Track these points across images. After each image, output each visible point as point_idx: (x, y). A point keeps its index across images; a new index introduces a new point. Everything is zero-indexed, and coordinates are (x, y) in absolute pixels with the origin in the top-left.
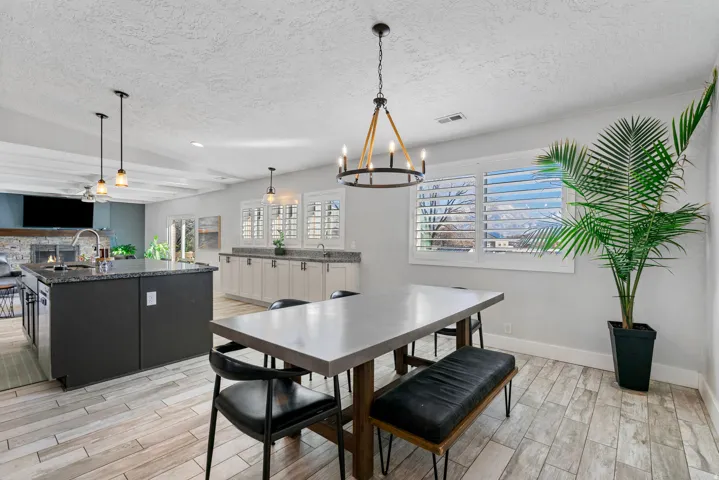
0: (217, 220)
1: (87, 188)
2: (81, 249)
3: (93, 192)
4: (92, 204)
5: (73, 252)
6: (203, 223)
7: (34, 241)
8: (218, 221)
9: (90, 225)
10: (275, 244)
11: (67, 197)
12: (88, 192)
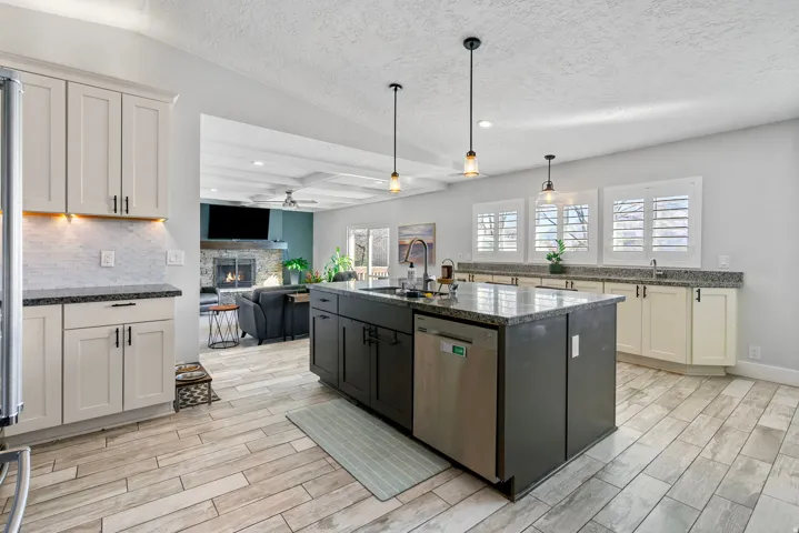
0: (429, 228)
1: (289, 193)
2: (257, 262)
3: (294, 197)
4: (268, 210)
5: (250, 266)
6: (406, 232)
7: (216, 254)
8: (432, 230)
9: (266, 238)
10: (549, 258)
11: (247, 205)
12: (289, 198)
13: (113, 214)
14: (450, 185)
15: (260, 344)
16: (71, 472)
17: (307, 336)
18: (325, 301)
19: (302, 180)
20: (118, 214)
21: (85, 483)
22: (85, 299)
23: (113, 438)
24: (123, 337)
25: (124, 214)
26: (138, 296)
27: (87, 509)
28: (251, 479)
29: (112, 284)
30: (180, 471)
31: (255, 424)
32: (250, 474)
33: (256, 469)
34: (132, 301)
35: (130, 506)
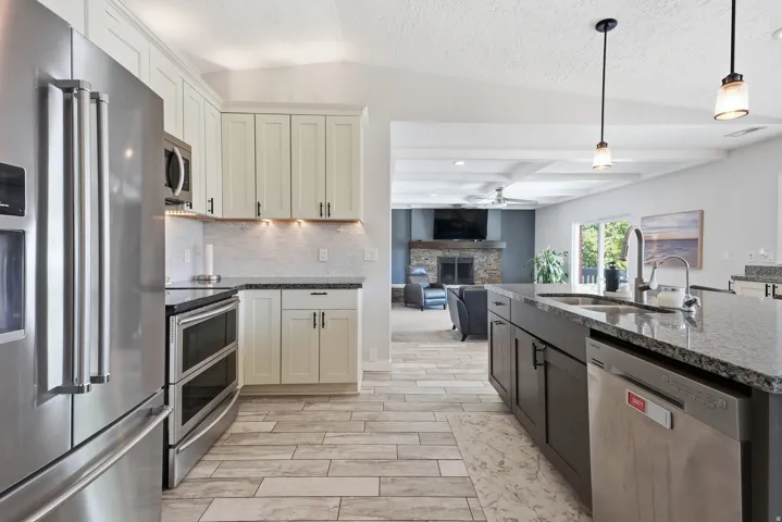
1: (499, 190)
4: (487, 210)
5: (468, 264)
7: (440, 253)
8: (697, 220)
9: (484, 237)
11: (466, 207)
12: (500, 195)
13: (319, 218)
14: (729, 151)
15: (463, 340)
16: (269, 426)
17: (485, 338)
18: (500, 304)
19: (508, 175)
20: (323, 218)
21: (274, 439)
22: (294, 287)
23: (310, 404)
24: (319, 320)
25: (328, 218)
26: (329, 286)
27: (261, 463)
28: (385, 489)
29: (326, 276)
30: (334, 454)
31: (415, 427)
32: (385, 483)
33: (394, 479)
34: (326, 291)
35: (286, 475)
